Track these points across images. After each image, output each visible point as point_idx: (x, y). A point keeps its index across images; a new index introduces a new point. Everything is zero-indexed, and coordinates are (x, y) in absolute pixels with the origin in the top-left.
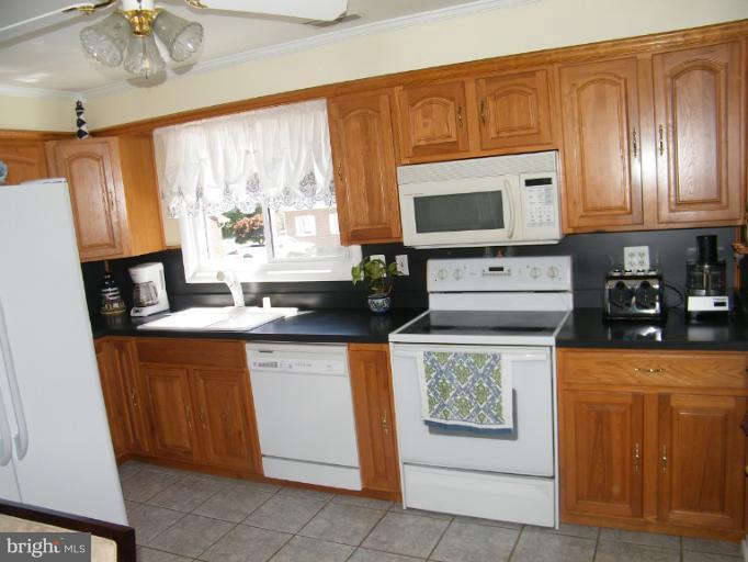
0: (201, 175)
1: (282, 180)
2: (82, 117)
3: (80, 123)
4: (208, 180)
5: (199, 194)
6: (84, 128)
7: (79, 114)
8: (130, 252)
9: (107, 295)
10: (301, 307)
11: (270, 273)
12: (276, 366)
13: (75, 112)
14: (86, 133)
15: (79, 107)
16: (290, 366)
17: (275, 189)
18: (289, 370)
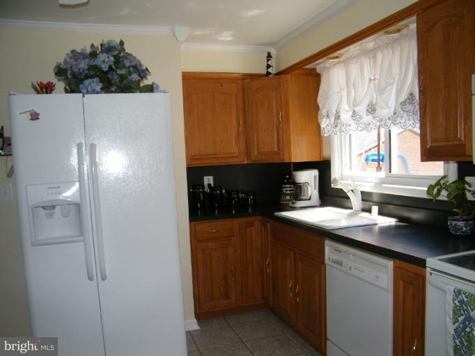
0: (340, 102)
1: (392, 104)
2: (269, 63)
3: (269, 66)
4: (345, 106)
5: (338, 117)
6: (270, 70)
7: (268, 61)
8: (291, 159)
9: (284, 189)
10: (400, 219)
11: (384, 185)
12: (342, 266)
13: (266, 60)
14: (271, 74)
15: (269, 56)
16: (350, 269)
17: (386, 111)
18: (349, 271)
